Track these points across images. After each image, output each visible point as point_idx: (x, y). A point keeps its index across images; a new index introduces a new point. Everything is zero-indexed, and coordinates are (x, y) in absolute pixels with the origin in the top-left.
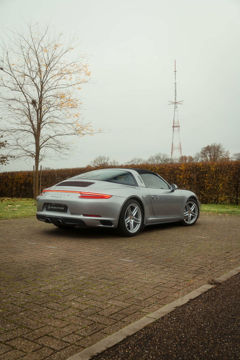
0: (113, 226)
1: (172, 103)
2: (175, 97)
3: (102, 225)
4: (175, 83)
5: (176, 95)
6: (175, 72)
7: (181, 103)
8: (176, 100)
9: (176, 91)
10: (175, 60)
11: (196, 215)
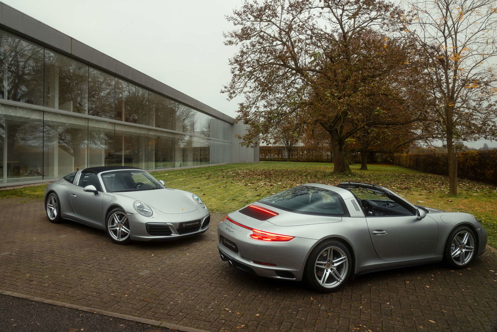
0: (295, 279)
3: (279, 277)
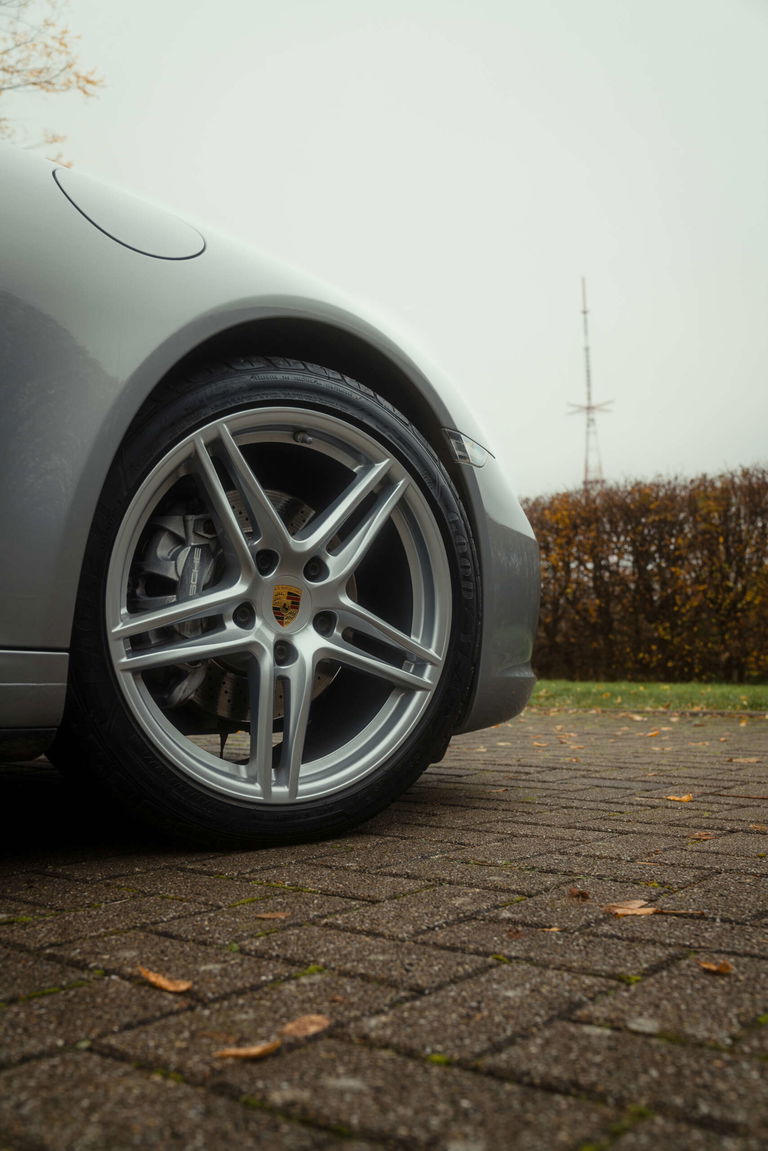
1: (581, 408)
2: (585, 389)
4: (587, 349)
5: (589, 384)
6: (585, 312)
7: (606, 407)
8: (589, 398)
9: (588, 372)
10: (583, 280)
11: (420, 664)
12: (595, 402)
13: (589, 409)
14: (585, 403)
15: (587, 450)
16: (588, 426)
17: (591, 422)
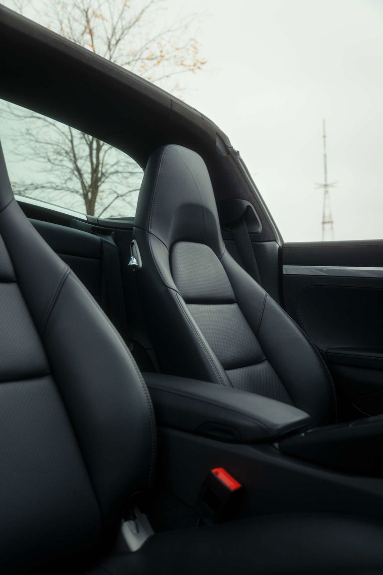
1: (321, 186)
4: (325, 156)
5: (326, 173)
6: (324, 136)
7: (335, 185)
8: (326, 180)
9: (325, 167)
10: (324, 121)
12: (329, 182)
13: (326, 186)
14: (323, 183)
15: (324, 206)
16: (325, 194)
17: (326, 192)
